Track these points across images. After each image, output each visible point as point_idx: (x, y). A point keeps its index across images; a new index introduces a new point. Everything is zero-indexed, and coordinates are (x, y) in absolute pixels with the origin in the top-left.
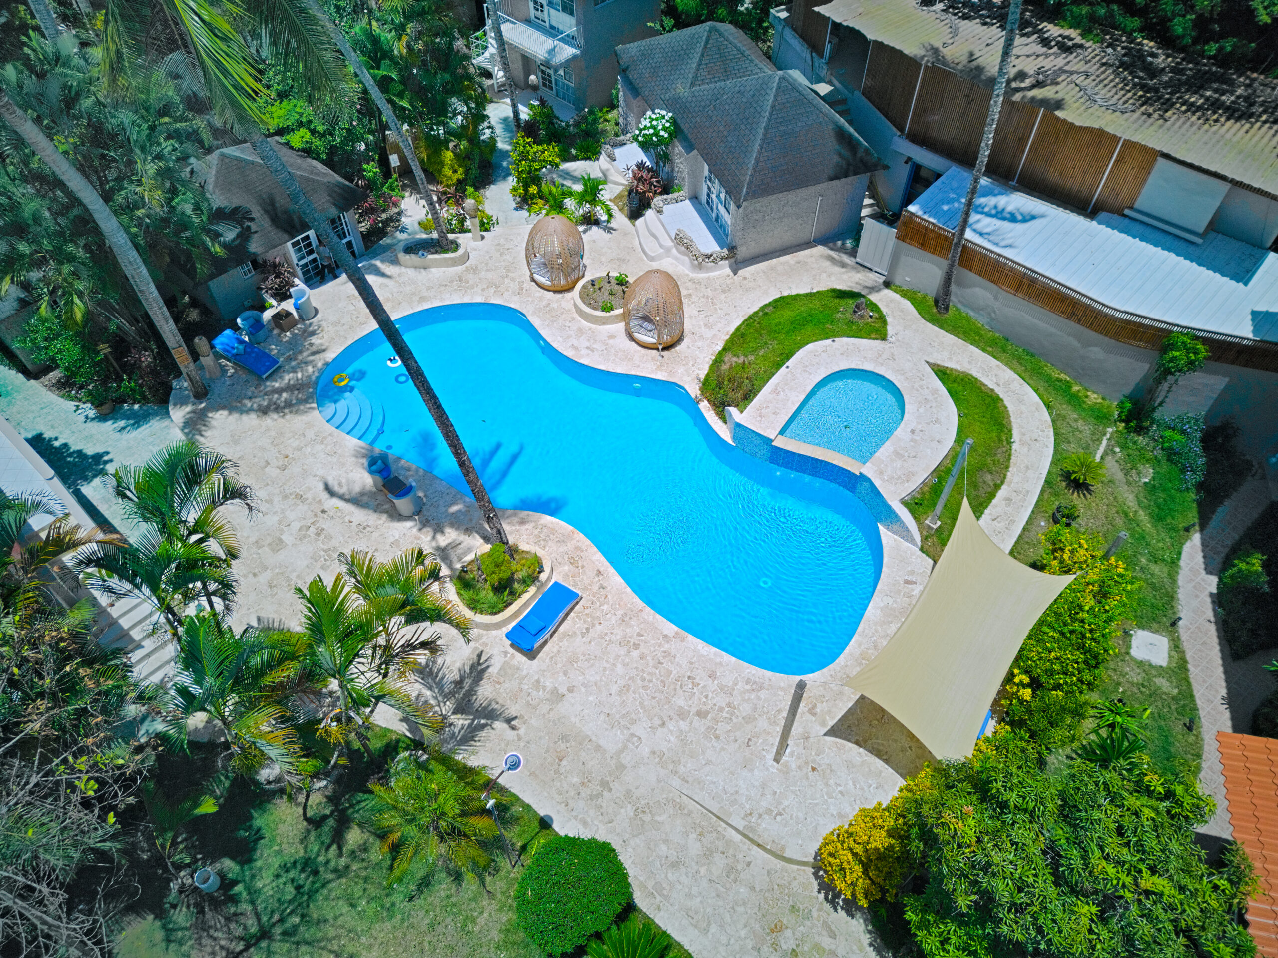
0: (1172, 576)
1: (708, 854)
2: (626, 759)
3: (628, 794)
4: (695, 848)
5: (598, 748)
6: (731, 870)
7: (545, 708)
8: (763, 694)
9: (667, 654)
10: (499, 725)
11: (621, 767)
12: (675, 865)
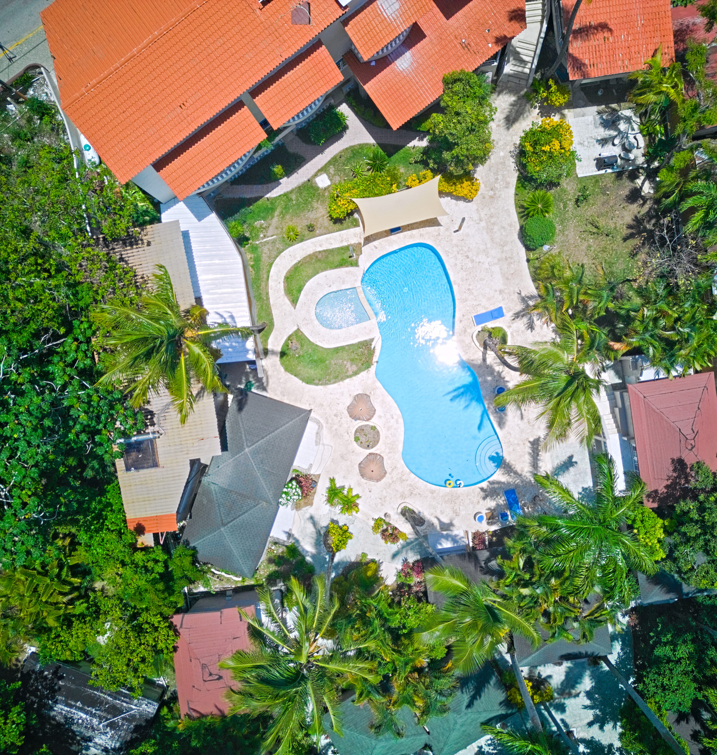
0: (291, 192)
1: (494, 224)
2: (496, 261)
3: (502, 252)
4: (496, 228)
5: (501, 269)
6: (491, 216)
7: (507, 291)
8: (447, 249)
9: (462, 281)
10: (523, 295)
11: (499, 260)
12: (503, 228)
